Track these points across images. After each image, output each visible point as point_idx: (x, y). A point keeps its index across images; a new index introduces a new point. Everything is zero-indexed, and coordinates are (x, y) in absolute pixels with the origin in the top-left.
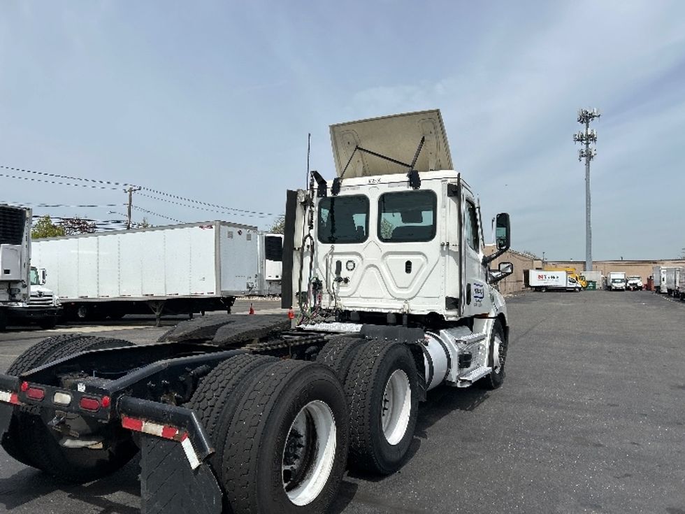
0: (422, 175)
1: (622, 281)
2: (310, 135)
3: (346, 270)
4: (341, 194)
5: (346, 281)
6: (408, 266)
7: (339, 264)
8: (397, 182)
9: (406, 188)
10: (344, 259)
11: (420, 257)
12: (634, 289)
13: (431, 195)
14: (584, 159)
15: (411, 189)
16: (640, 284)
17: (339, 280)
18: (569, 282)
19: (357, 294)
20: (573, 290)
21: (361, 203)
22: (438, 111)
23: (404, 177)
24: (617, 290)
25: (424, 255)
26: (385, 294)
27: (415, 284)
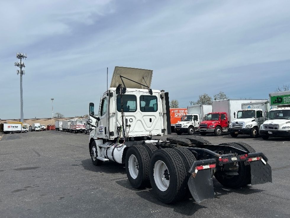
0: (153, 91)
1: (39, 127)
2: (107, 68)
3: (129, 122)
4: (126, 93)
5: (130, 126)
6: (151, 120)
7: (126, 120)
8: (145, 92)
9: (148, 94)
10: (128, 118)
11: (153, 117)
12: (43, 130)
13: (155, 98)
14: (19, 74)
15: (150, 95)
16: (45, 128)
17: (127, 126)
18: (22, 128)
19: (134, 131)
20: (24, 132)
21: (133, 98)
22: (152, 71)
23: (147, 91)
24: (37, 131)
25: (155, 116)
26: (143, 129)
27: (153, 126)
